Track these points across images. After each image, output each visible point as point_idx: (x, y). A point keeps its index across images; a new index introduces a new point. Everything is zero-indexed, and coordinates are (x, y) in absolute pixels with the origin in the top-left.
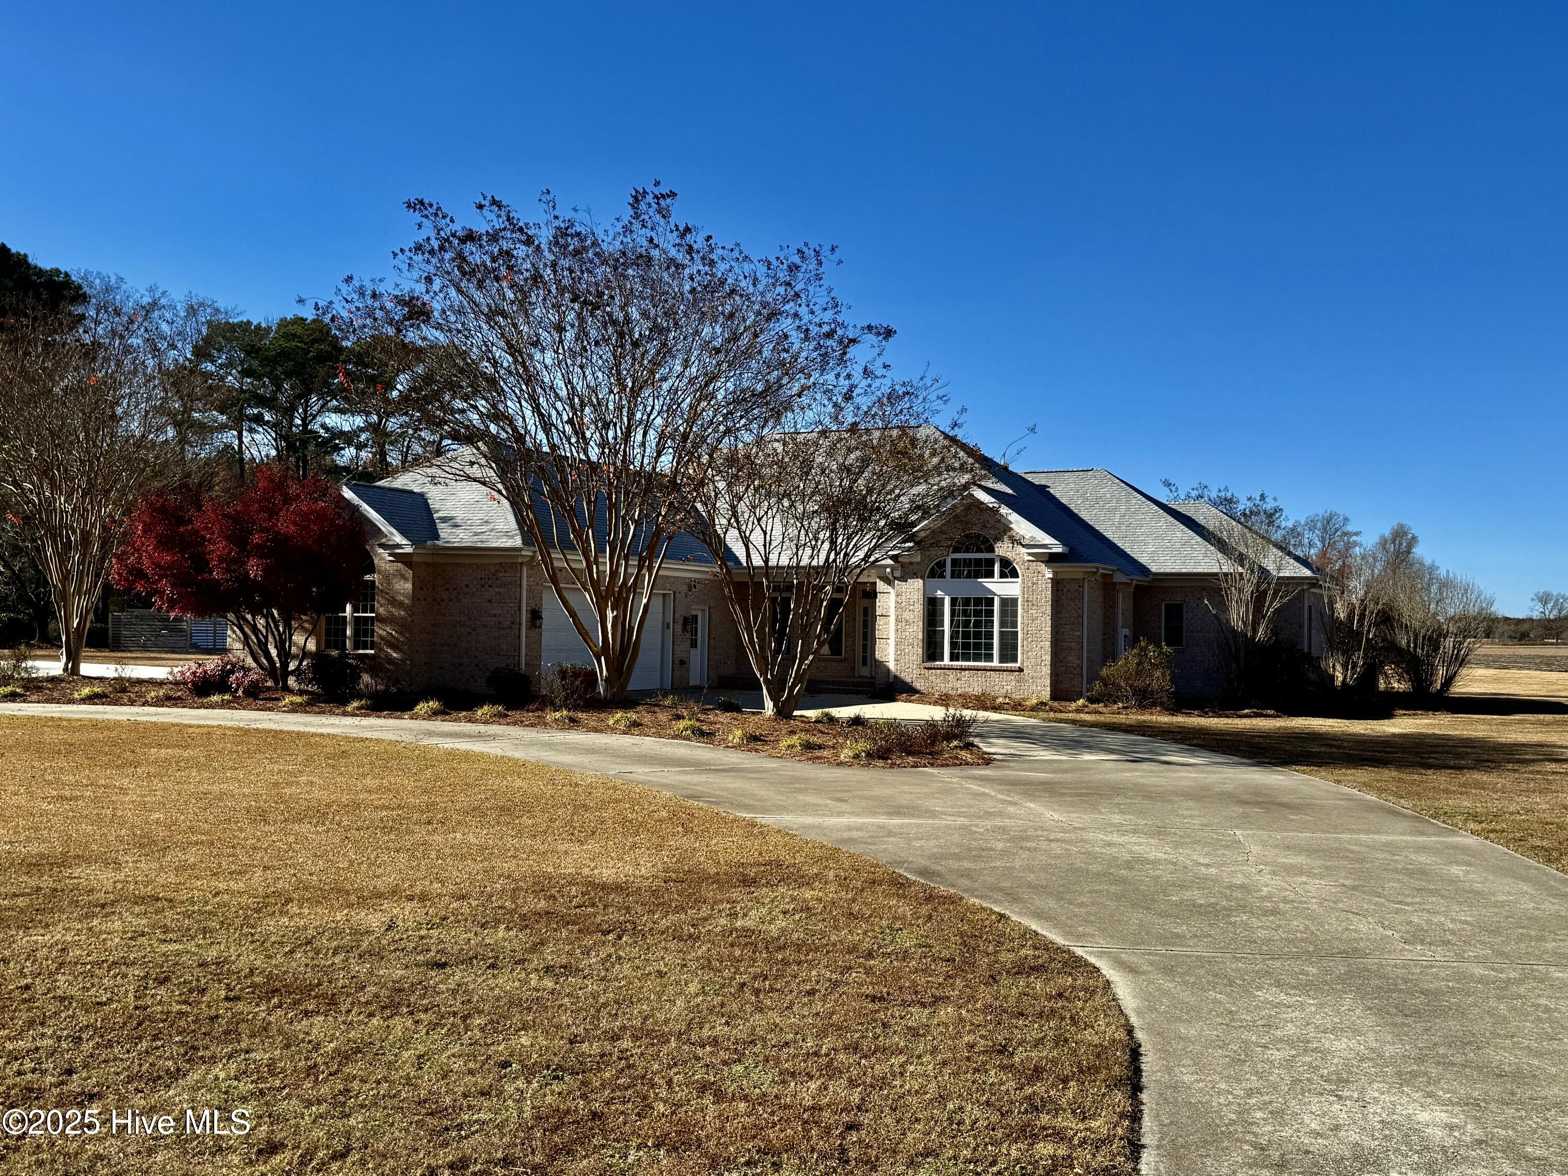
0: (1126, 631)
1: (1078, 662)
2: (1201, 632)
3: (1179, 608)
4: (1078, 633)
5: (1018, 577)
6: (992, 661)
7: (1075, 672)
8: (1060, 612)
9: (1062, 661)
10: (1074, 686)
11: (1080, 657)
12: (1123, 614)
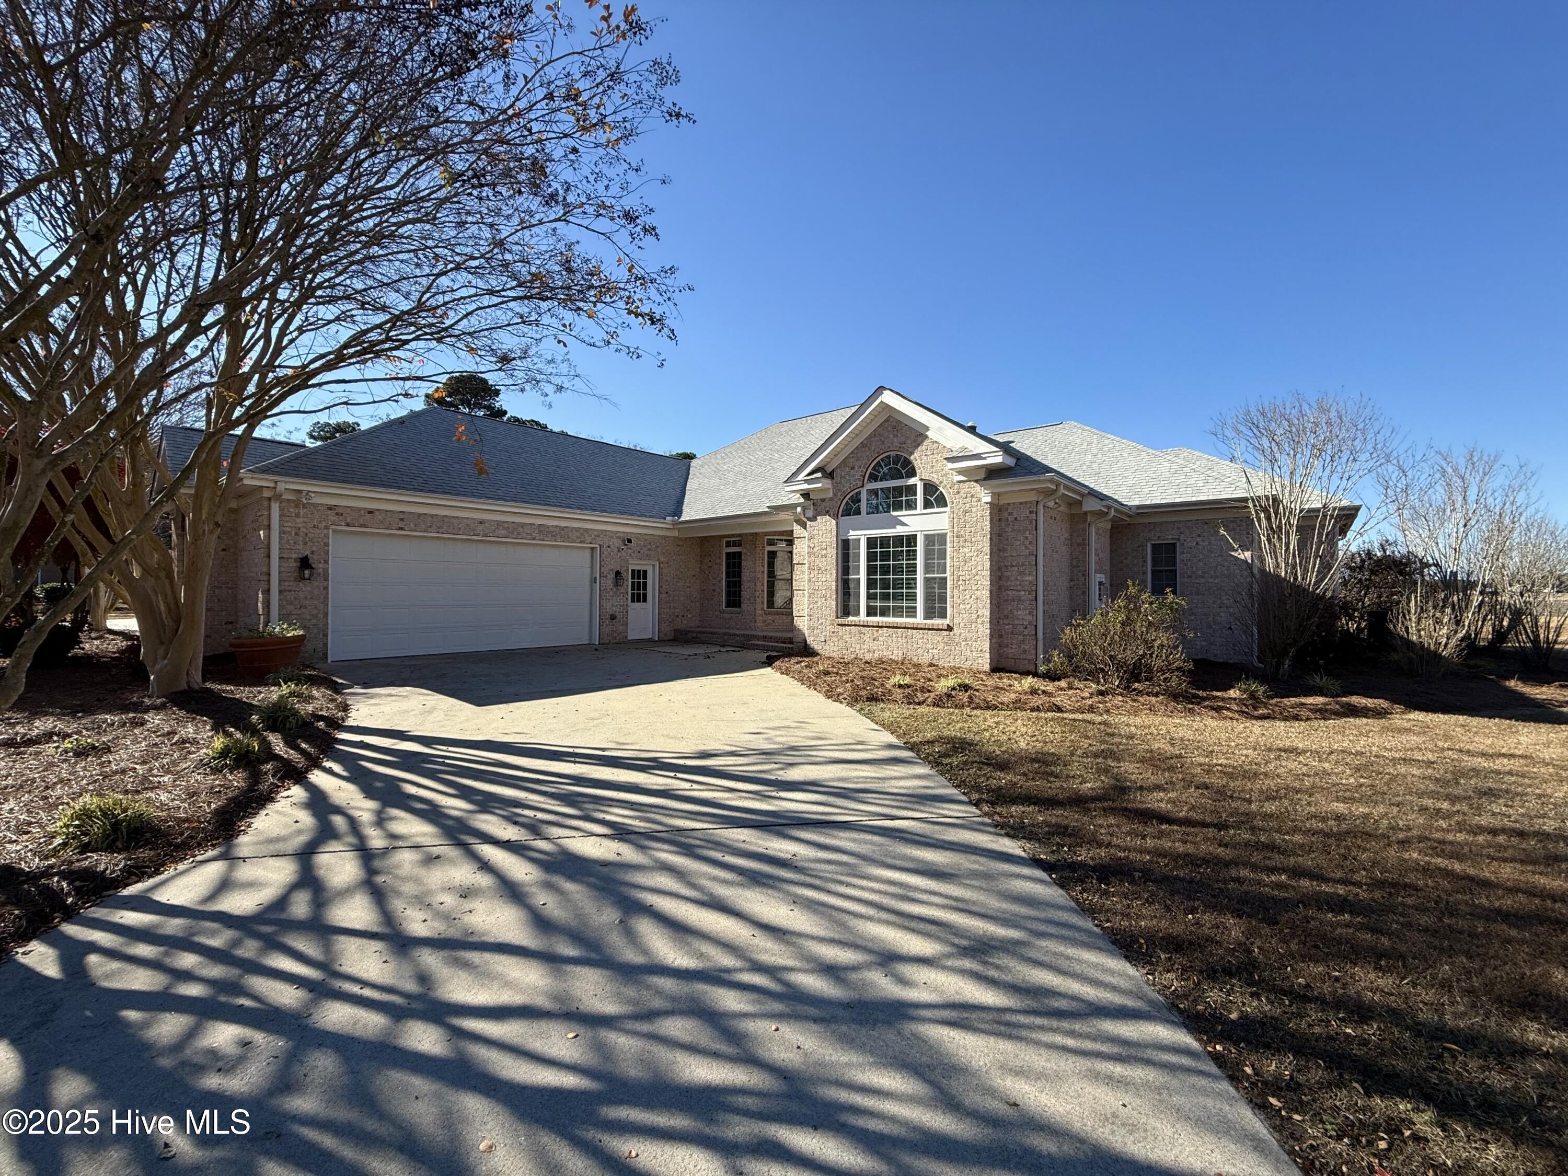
0: (1101, 577)
1: (1029, 618)
2: (1202, 577)
3: (1171, 548)
4: (1030, 578)
5: (946, 505)
6: (915, 617)
7: (1026, 632)
8: (1004, 550)
9: (1007, 617)
10: (1025, 651)
11: (1033, 612)
12: (1097, 555)
